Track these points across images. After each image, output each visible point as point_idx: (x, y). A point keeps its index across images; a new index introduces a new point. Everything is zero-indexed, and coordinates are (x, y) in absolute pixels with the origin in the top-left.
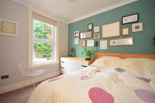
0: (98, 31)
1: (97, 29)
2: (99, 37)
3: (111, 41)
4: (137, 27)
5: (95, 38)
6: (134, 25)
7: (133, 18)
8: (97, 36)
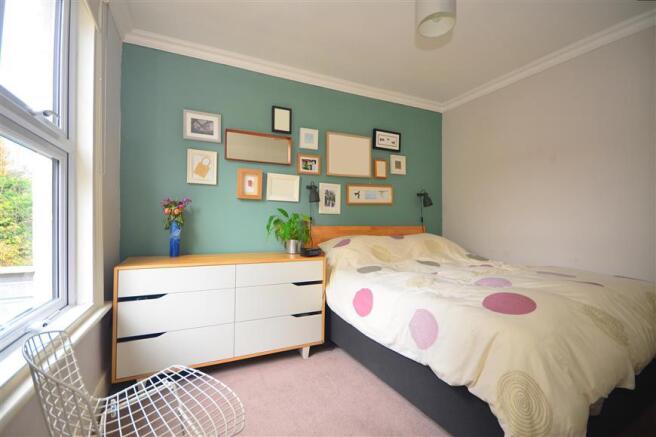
0: (314, 146)
1: (309, 137)
2: (316, 169)
3: (352, 190)
4: (398, 165)
5: (302, 170)
6: (394, 158)
7: (392, 140)
8: (309, 164)
